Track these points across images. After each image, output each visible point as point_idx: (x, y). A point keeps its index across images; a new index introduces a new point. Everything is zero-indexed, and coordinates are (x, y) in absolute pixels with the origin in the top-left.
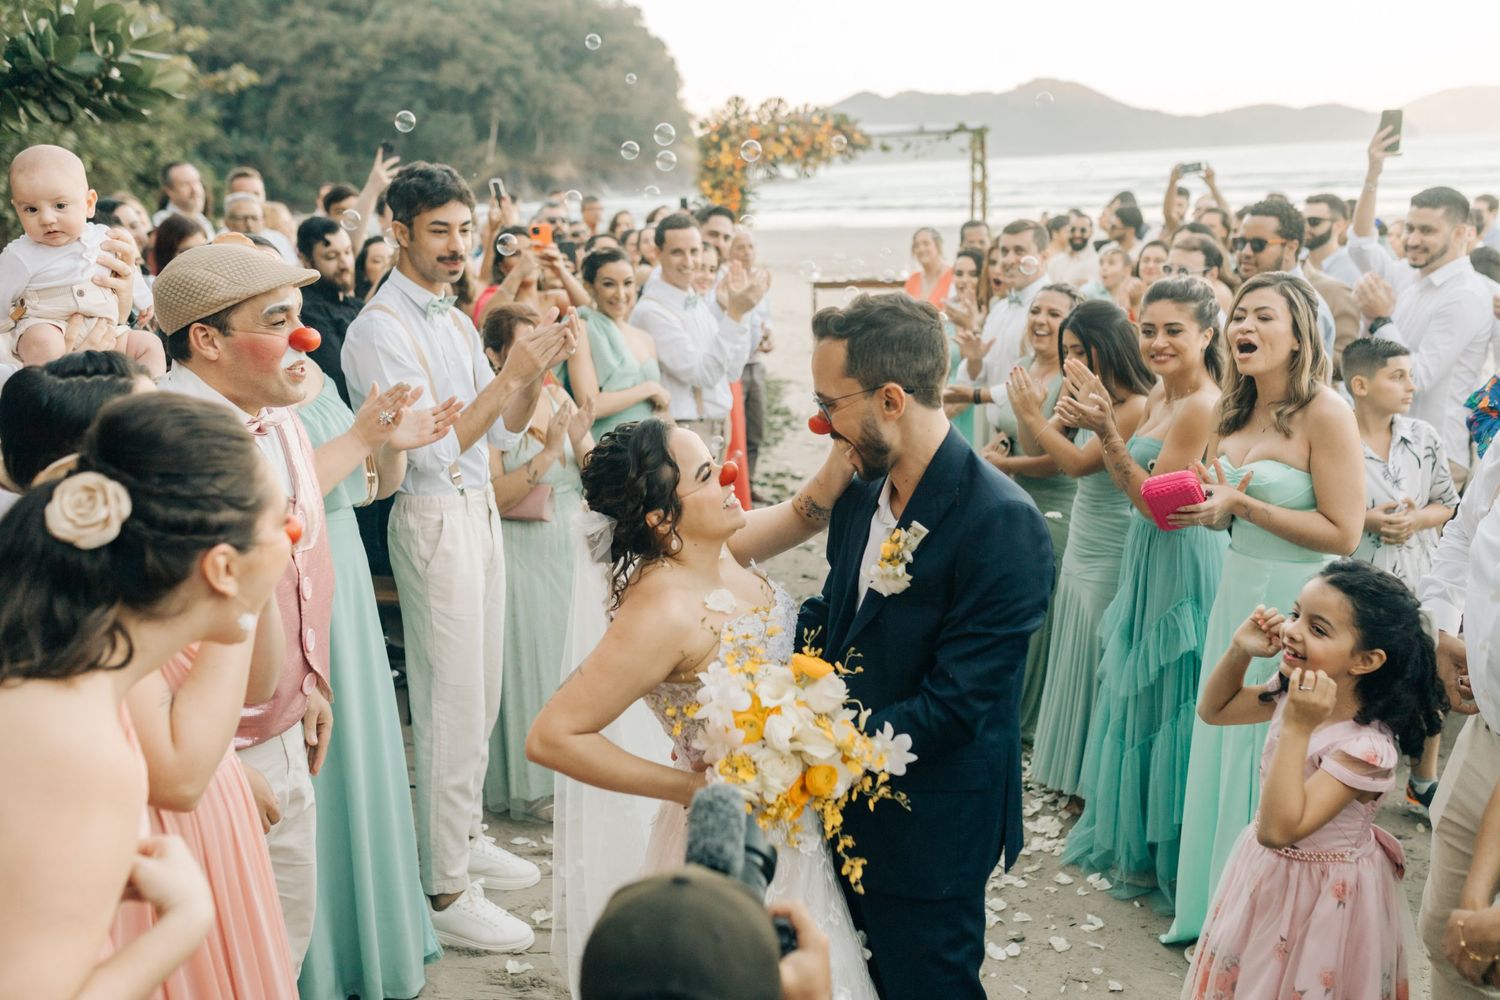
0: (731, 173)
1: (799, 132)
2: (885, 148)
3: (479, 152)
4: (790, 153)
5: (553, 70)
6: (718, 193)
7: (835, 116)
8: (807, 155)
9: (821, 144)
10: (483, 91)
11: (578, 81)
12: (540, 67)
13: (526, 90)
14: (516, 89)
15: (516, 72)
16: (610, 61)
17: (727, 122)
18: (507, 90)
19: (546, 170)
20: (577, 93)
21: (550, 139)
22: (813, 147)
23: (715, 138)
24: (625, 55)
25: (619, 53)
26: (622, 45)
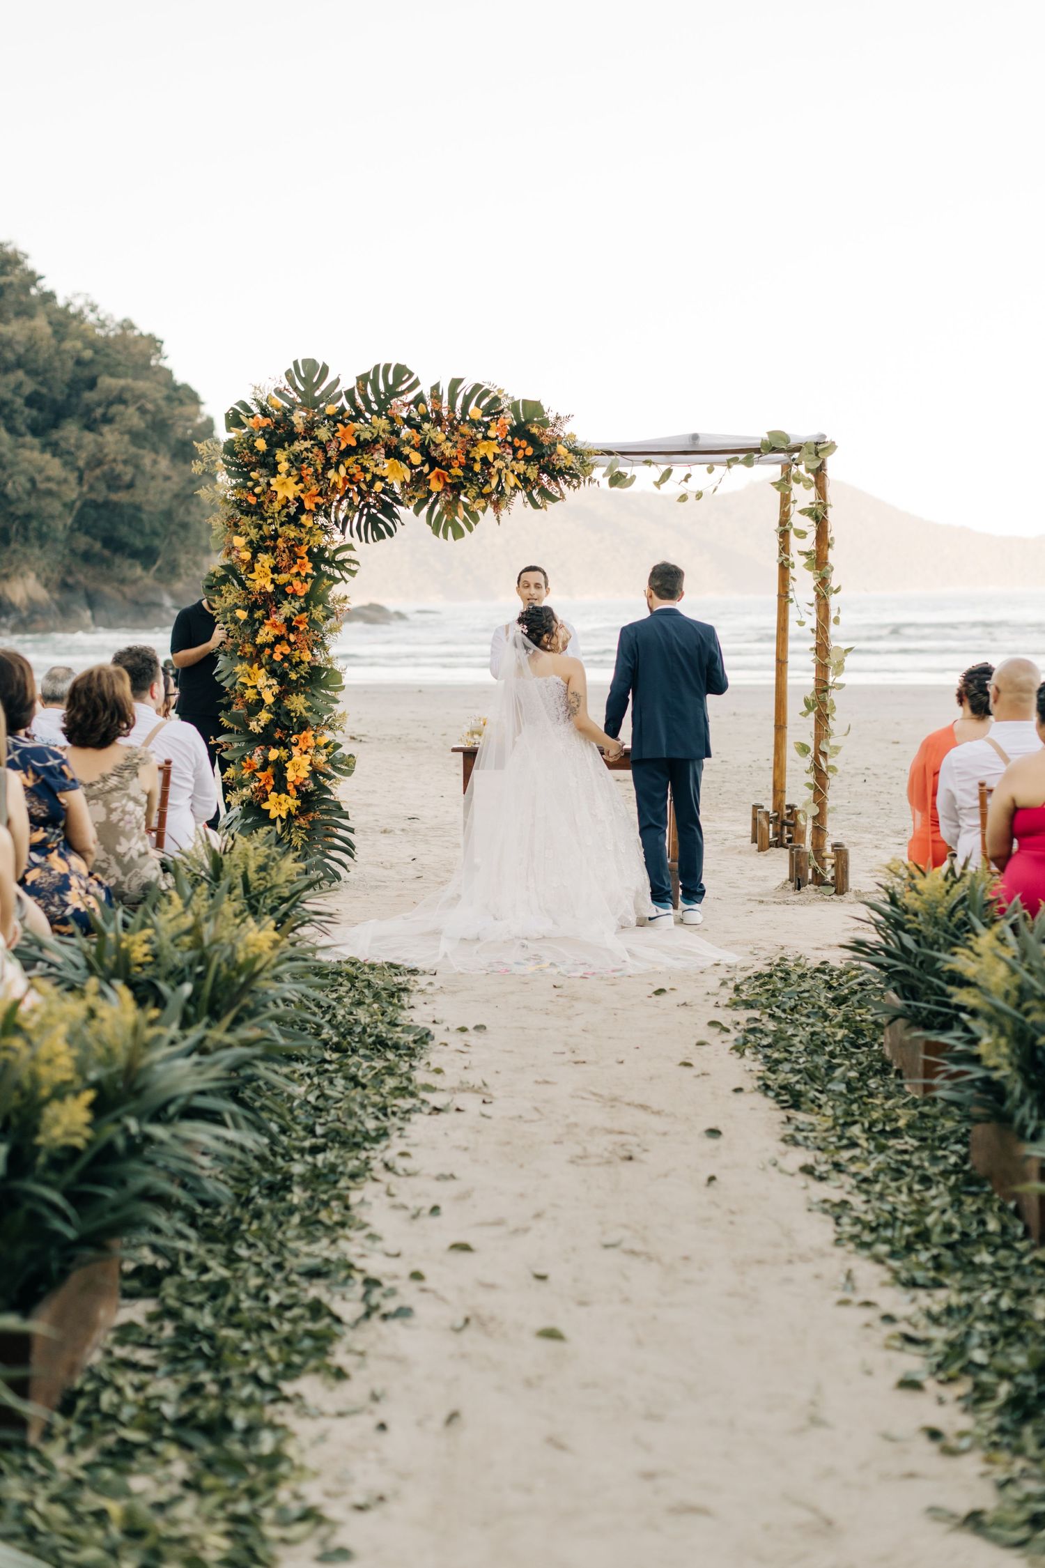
0: (294, 520)
1: (439, 435)
2: (617, 479)
4: (419, 480)
6: (266, 560)
7: (514, 407)
8: (456, 488)
9: (485, 460)
17: (286, 414)
22: (467, 468)
23: (261, 445)
24: (131, 410)
25: (121, 408)
26: (127, 396)
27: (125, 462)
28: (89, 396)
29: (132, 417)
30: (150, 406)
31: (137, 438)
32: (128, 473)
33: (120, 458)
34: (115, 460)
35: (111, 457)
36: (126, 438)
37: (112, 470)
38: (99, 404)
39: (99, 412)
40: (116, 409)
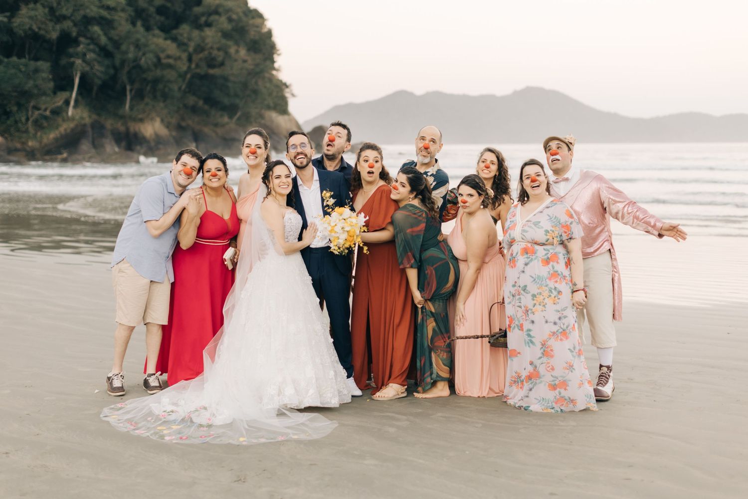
3: (59, 100)
5: (148, 29)
10: (66, 41)
11: (174, 39)
12: (134, 24)
13: (117, 44)
14: (103, 40)
15: (107, 24)
16: (209, 25)
18: (93, 40)
19: (134, 127)
20: (171, 48)
21: (139, 96)
24: (223, 19)
25: (216, 17)
26: (221, 10)
27: (219, 49)
28: (197, 10)
29: (223, 22)
30: (234, 17)
31: (226, 35)
32: (220, 56)
33: (215, 46)
34: (212, 48)
35: (209, 46)
36: (220, 34)
37: (210, 54)
38: (203, 14)
39: (203, 19)
40: (213, 18)
